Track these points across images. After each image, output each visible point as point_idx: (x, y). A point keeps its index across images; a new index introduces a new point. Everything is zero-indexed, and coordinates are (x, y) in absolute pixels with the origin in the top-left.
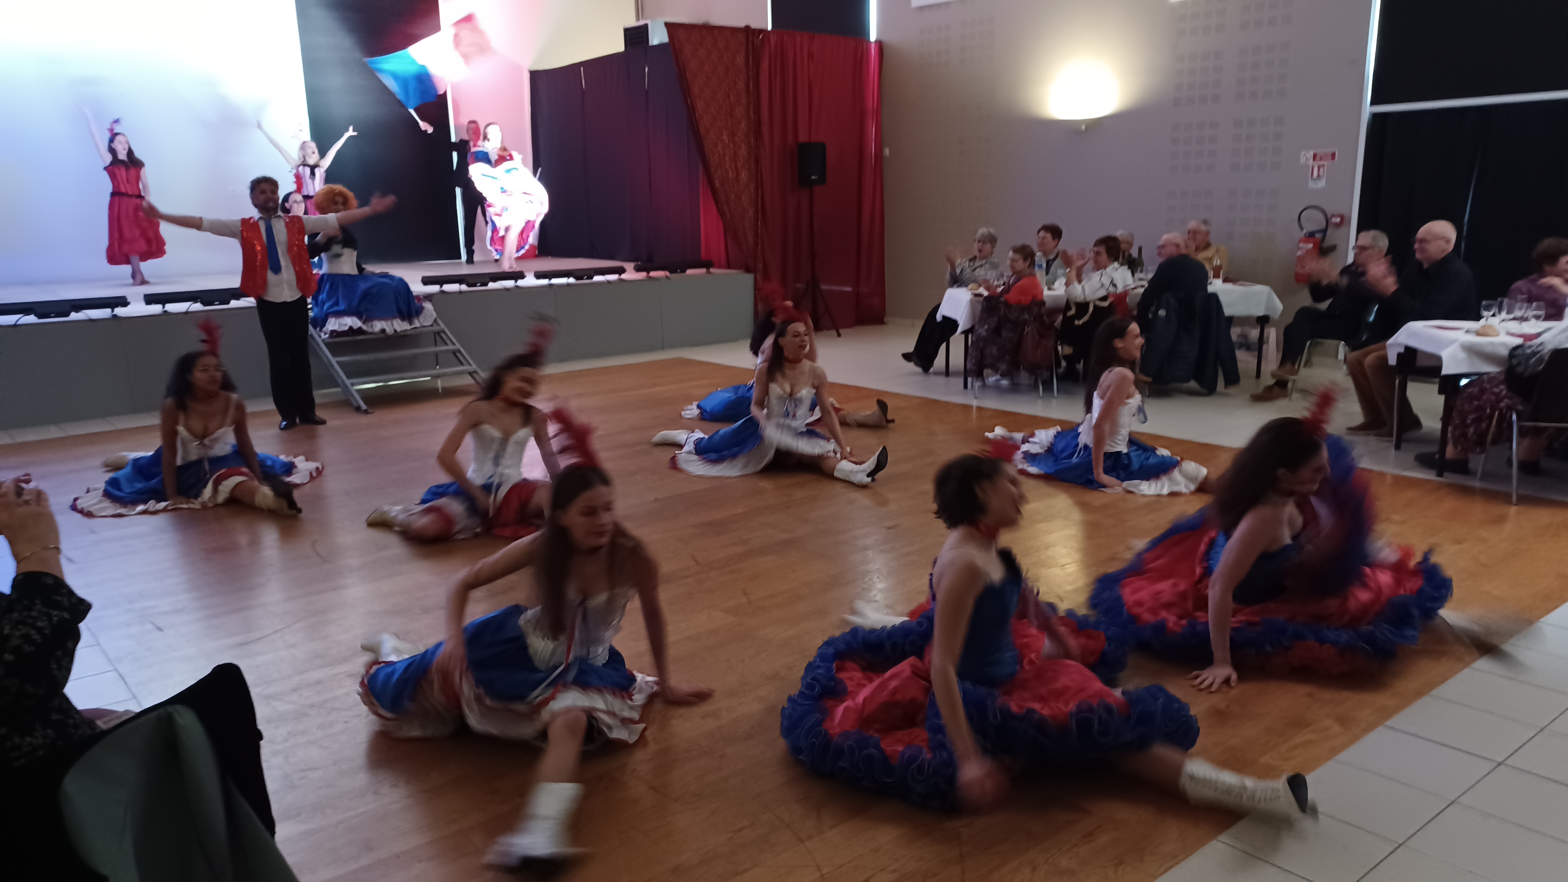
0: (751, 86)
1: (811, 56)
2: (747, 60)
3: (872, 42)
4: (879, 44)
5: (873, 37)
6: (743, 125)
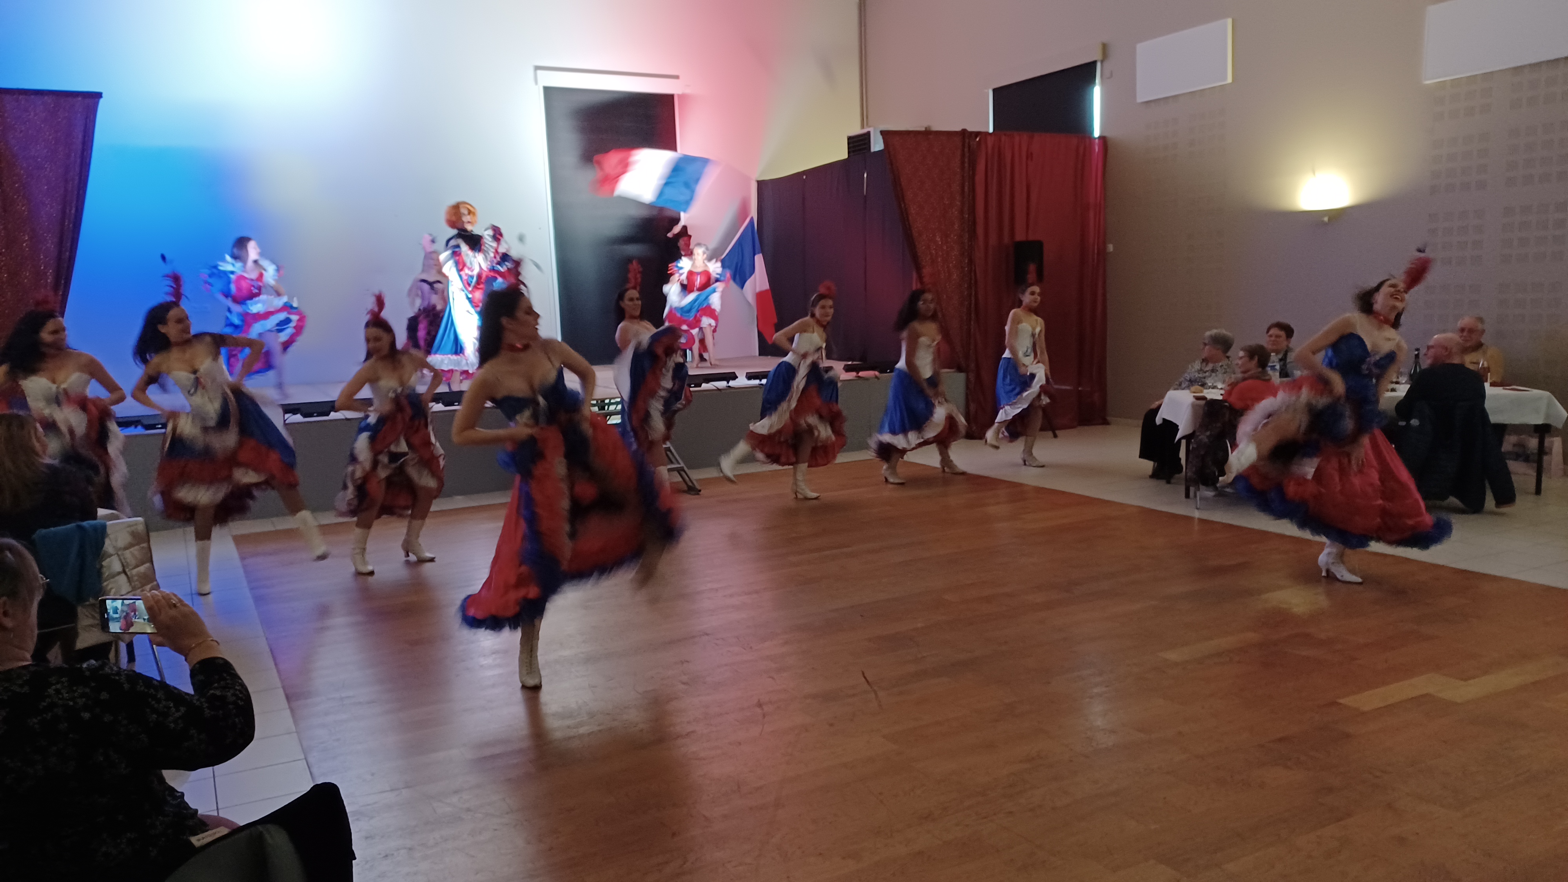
0: (966, 188)
1: (1030, 156)
2: (963, 163)
3: (1095, 139)
4: (1102, 138)
5: (1097, 133)
6: (956, 226)
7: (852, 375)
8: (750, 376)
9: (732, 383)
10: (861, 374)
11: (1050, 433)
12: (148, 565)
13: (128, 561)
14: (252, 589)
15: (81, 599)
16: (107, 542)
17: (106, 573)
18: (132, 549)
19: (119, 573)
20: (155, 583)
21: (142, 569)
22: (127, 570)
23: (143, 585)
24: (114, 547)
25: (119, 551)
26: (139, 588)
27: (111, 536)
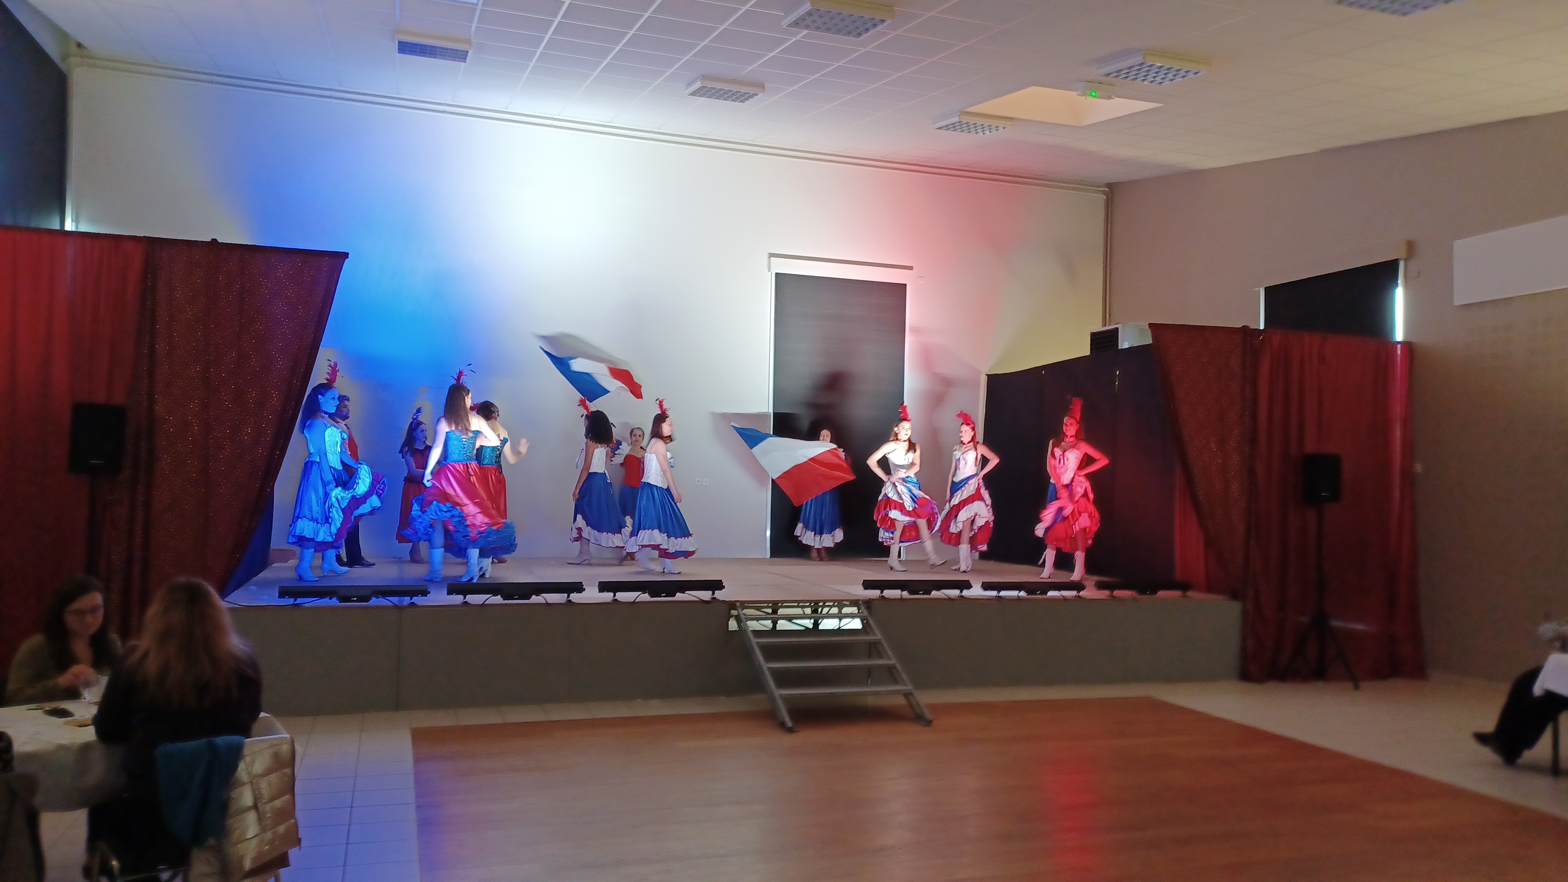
0: (1247, 390)
1: (1322, 358)
2: (1244, 362)
3: (1397, 343)
4: (1405, 343)
5: (1399, 337)
6: (1235, 432)
7: (1104, 594)
8: (986, 586)
9: (966, 593)
10: (1116, 593)
11: (1350, 685)
12: (287, 797)
13: (264, 792)
14: (419, 807)
15: (198, 840)
16: (242, 766)
17: (233, 809)
18: (268, 777)
19: (249, 809)
20: (293, 821)
21: (278, 803)
22: (259, 805)
23: (277, 824)
24: (249, 773)
25: (254, 781)
26: (271, 829)
27: (248, 759)
